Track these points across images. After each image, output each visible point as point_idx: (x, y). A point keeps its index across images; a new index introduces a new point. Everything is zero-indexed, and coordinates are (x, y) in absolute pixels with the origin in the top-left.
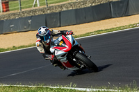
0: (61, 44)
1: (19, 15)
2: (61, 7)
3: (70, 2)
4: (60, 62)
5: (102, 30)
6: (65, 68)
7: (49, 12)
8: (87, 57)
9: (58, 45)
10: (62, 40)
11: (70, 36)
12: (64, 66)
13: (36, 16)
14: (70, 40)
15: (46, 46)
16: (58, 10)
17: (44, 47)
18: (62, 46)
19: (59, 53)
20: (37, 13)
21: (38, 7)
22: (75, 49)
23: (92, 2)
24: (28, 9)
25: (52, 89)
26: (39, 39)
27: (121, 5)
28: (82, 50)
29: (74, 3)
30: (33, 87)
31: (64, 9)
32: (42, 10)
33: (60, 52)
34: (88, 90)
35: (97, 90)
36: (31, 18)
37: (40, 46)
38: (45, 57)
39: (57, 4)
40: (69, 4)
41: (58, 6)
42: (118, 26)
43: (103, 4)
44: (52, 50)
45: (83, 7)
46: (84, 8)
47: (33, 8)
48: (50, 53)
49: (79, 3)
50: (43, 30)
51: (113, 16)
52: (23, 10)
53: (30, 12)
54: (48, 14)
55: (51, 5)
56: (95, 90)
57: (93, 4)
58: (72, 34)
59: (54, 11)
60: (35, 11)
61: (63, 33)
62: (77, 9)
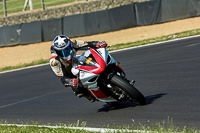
0: (89, 61)
1: (3, 22)
2: (64, 10)
3: (77, 2)
4: (87, 89)
5: (122, 44)
6: (95, 99)
7: (46, 17)
8: (128, 82)
9: (85, 64)
10: (91, 56)
11: (102, 51)
12: (93, 97)
13: (27, 23)
14: (104, 56)
15: (66, 65)
16: (60, 15)
17: (63, 66)
18: (90, 65)
19: (86, 75)
20: (30, 20)
21: (31, 10)
22: (110, 69)
23: (108, 2)
24: (16, 14)
25: (51, 130)
26: (55, 55)
27: (150, 7)
28: (121, 71)
29: (83, 5)
30: (23, 126)
31: (69, 14)
32: (36, 15)
33: (88, 75)
34: (103, 130)
35: (116, 131)
36: (20, 26)
37: (56, 65)
38: (64, 82)
39: (58, 6)
40: (75, 6)
41: (60, 9)
42: (146, 38)
43: (125, 6)
44: (74, 71)
45: (95, 10)
46: (97, 12)
47: (24, 12)
48: (72, 76)
49: (90, 4)
50: (61, 41)
51: (138, 23)
52: (9, 15)
53: (20, 17)
54: (45, 21)
55: (50, 8)
56: (112, 130)
57: (110, 7)
58: (105, 46)
59: (54, 16)
60: (26, 16)
61: (92, 45)
62: (86, 14)
